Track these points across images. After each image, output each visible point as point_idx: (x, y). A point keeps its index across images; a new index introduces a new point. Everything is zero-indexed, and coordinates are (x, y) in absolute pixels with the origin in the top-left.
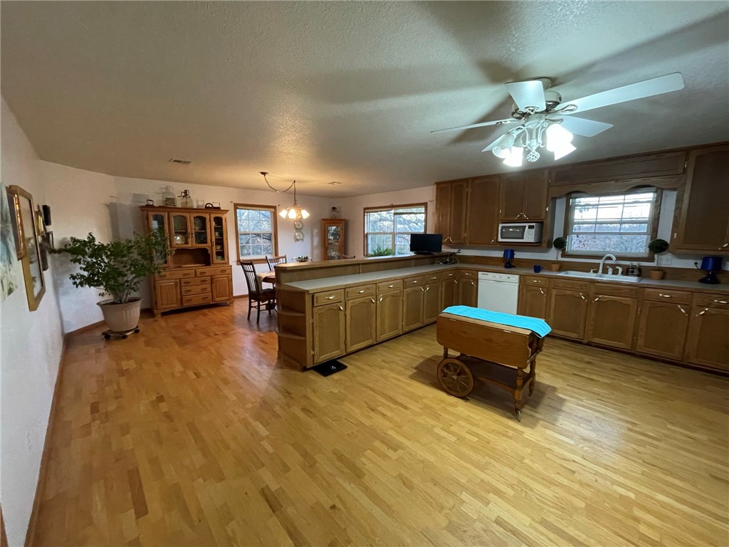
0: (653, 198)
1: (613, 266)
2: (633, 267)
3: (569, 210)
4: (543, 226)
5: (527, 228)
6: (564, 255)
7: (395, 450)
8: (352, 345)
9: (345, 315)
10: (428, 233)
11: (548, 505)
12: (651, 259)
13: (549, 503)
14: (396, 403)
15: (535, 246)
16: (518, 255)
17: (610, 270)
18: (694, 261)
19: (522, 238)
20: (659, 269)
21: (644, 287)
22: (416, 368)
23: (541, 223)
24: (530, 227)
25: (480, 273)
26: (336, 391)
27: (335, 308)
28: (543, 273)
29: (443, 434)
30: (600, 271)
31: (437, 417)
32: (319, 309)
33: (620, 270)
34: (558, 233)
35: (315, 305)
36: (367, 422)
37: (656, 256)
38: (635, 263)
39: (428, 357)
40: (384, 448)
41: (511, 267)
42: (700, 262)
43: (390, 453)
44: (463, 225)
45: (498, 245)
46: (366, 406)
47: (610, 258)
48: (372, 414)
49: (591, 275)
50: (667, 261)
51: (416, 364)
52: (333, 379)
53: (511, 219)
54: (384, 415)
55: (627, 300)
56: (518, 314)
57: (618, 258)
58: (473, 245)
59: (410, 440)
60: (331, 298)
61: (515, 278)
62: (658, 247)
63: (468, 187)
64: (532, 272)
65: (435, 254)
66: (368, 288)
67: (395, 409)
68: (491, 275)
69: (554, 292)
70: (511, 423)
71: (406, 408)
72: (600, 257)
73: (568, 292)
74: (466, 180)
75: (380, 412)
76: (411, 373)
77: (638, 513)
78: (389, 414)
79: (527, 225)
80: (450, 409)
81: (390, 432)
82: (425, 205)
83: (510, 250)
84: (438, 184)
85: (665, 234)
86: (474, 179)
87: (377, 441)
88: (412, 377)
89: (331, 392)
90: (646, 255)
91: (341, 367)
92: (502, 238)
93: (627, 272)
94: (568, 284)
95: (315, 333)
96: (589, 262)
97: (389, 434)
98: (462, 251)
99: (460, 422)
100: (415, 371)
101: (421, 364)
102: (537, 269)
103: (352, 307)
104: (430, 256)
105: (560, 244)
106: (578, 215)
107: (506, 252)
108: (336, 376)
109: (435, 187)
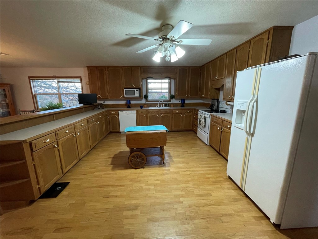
0: (169, 81)
1: (162, 104)
2: (167, 104)
3: (147, 84)
4: (140, 90)
5: (136, 90)
6: (147, 101)
7: (136, 209)
8: (66, 167)
9: (59, 150)
10: (84, 93)
11: (194, 189)
12: (170, 101)
13: (193, 188)
14: (117, 186)
15: (139, 98)
16: (132, 102)
17: (161, 105)
18: (179, 101)
19: (134, 95)
20: (173, 104)
21: (172, 110)
22: (111, 164)
23: (140, 89)
24: (137, 90)
25: (119, 111)
26: (74, 202)
27: (51, 148)
28: (143, 108)
29: (147, 187)
30: (159, 106)
31: (139, 181)
32: (38, 152)
33: (164, 105)
34: (144, 93)
35: (34, 149)
36: (111, 206)
37: (171, 100)
38: (167, 102)
39: (112, 156)
40: (130, 213)
41: (130, 107)
42: (181, 101)
43: (135, 213)
44: (106, 89)
45: (124, 99)
46: (101, 198)
47: (161, 101)
48: (109, 200)
49: (156, 108)
50: (174, 101)
51: (110, 162)
52: (64, 196)
53: (128, 87)
54: (116, 196)
55: (169, 115)
56: (137, 126)
57: (164, 101)
58: (112, 99)
59: (138, 199)
60: (47, 141)
61: (134, 112)
62: (172, 97)
63: (106, 70)
64: (139, 109)
65: (95, 104)
66: (70, 129)
67: (118, 189)
68: (124, 112)
69: (149, 115)
70: (164, 168)
71: (124, 186)
72: (158, 101)
73: (153, 115)
74: (104, 67)
75: (113, 196)
76: (111, 168)
77: (207, 176)
78: (118, 194)
79: (135, 89)
80: (141, 175)
81: (126, 202)
82: (80, 78)
83: (128, 100)
84: (88, 67)
85: (173, 93)
86: (109, 67)
87: (124, 212)
88: (113, 169)
89: (70, 204)
90: (169, 100)
91: (64, 185)
92: (126, 95)
93: (166, 105)
94: (152, 111)
95: (38, 171)
96: (155, 103)
97: (126, 204)
98: (105, 102)
99: (149, 178)
100: (112, 166)
101: (112, 161)
102: (142, 107)
103: (62, 143)
104: (92, 105)
105: (146, 97)
106: (150, 86)
107: (127, 101)
108: (64, 192)
109: (86, 68)
